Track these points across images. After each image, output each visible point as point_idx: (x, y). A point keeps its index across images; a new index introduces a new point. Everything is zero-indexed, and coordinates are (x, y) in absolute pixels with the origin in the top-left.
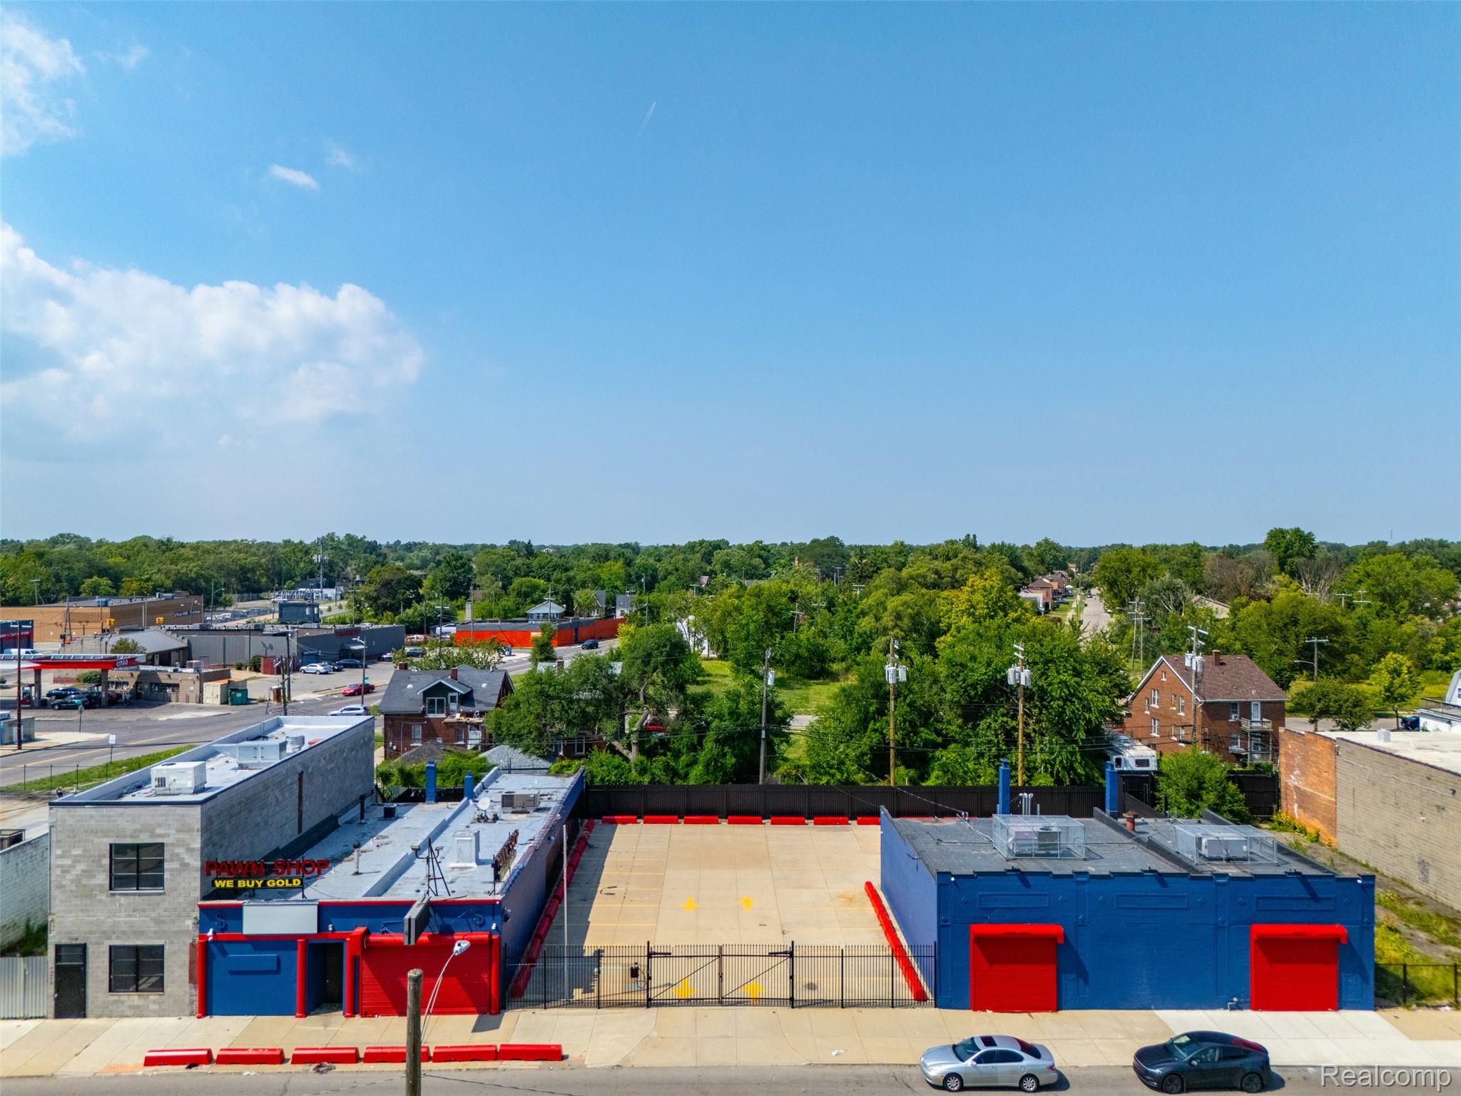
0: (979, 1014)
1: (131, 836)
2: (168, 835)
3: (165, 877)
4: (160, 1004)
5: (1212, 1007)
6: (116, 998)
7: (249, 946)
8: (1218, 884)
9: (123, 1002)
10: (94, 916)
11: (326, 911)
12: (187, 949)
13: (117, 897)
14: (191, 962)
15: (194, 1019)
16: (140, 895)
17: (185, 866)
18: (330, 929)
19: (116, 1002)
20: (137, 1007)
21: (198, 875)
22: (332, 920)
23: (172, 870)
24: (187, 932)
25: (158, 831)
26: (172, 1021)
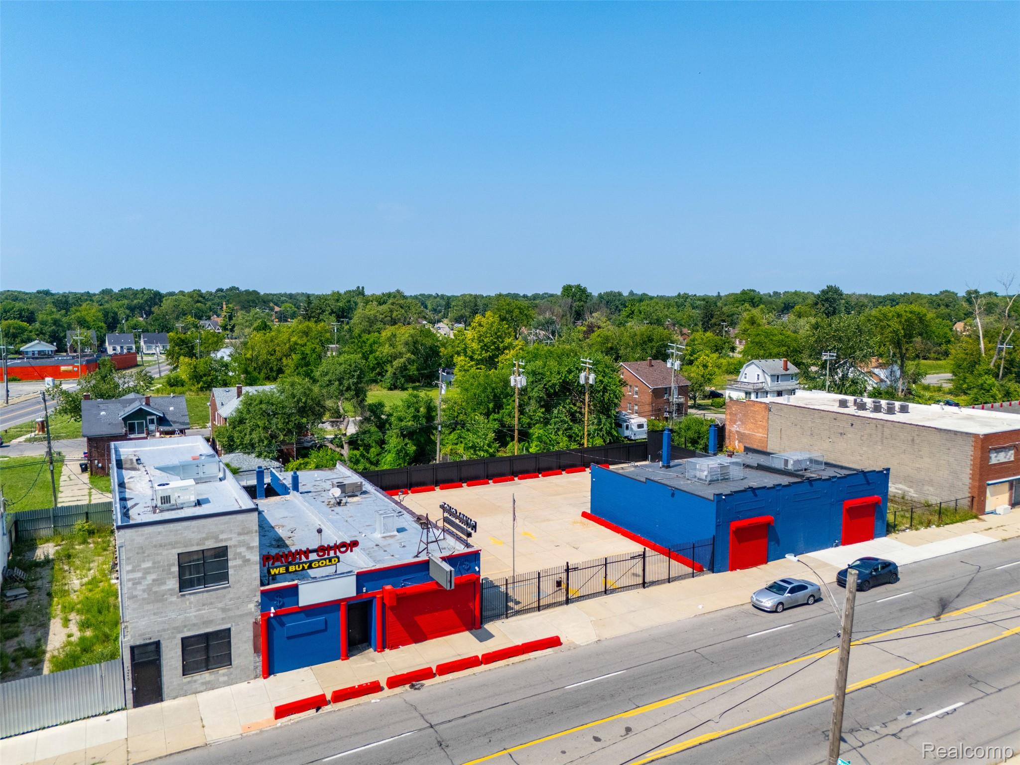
0: (734, 572)
1: (198, 545)
2: (231, 539)
3: (230, 573)
4: (228, 675)
5: (827, 547)
6: (189, 679)
7: (302, 615)
8: (833, 482)
9: (195, 681)
10: (167, 616)
11: (363, 578)
12: (250, 628)
13: (187, 597)
14: (255, 637)
15: (261, 681)
16: (207, 591)
17: (247, 561)
18: (364, 591)
19: (189, 682)
20: (209, 682)
21: (258, 567)
22: (365, 584)
23: (235, 566)
24: (251, 613)
25: (221, 537)
26: (243, 686)
